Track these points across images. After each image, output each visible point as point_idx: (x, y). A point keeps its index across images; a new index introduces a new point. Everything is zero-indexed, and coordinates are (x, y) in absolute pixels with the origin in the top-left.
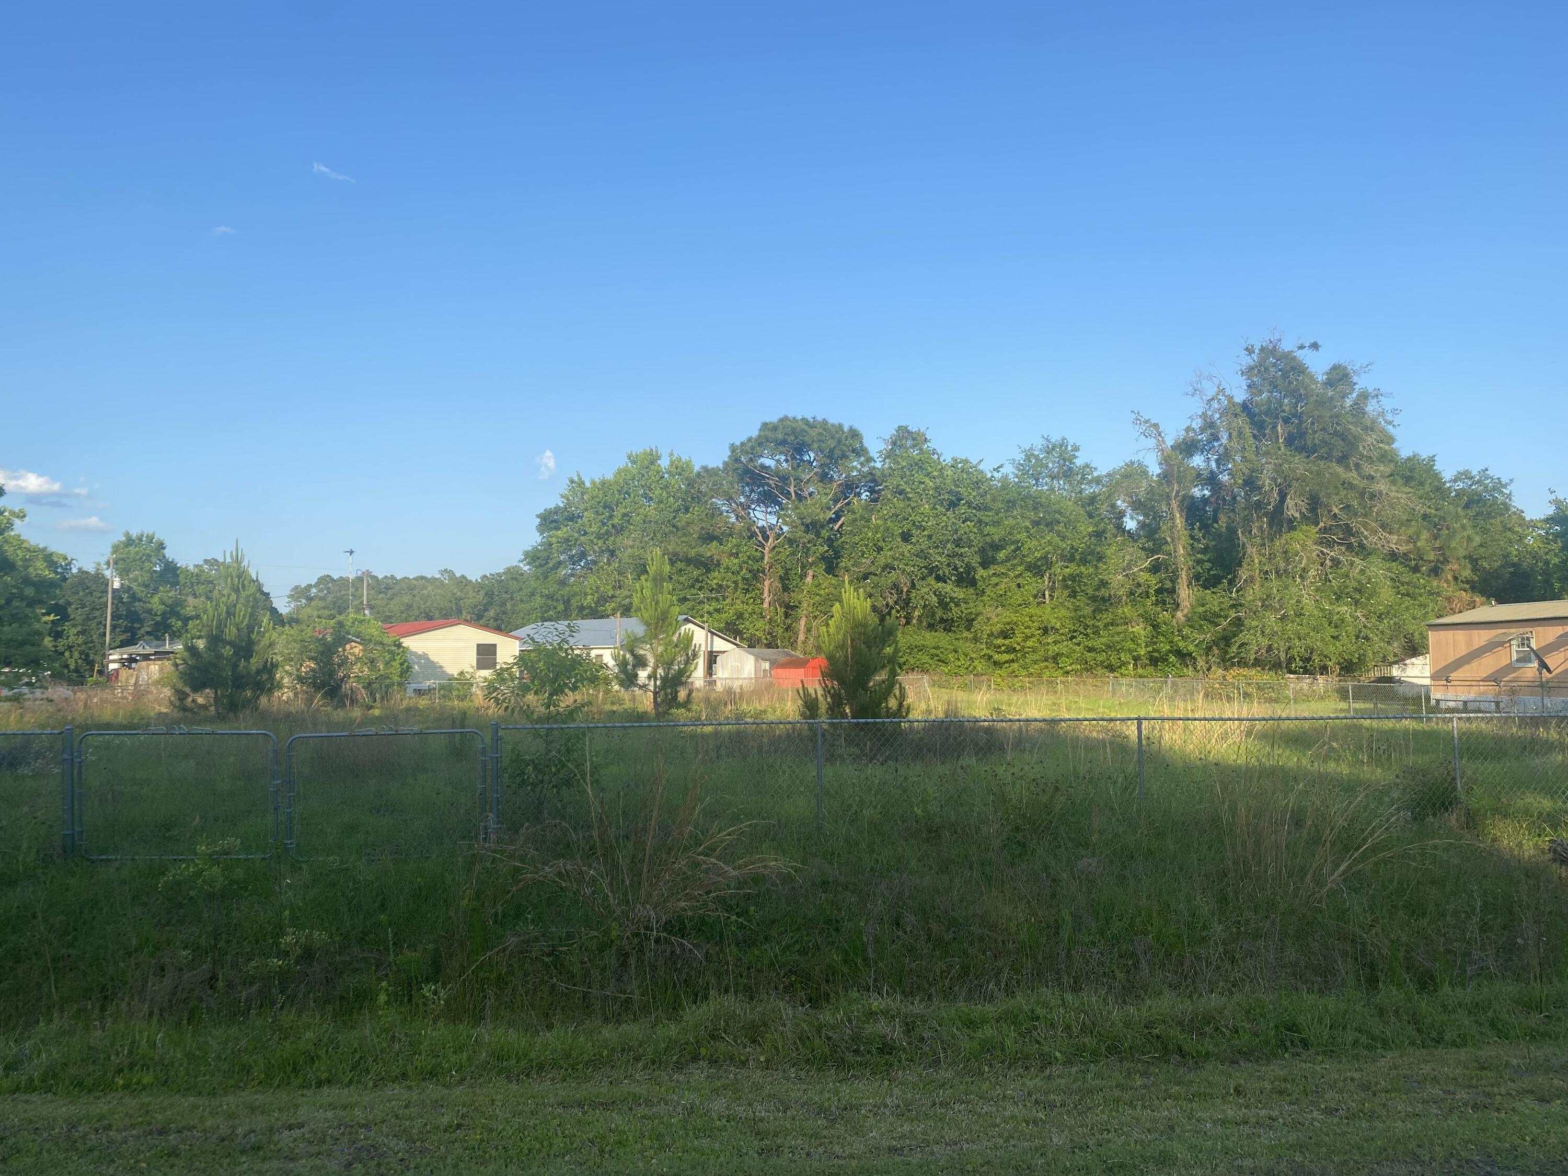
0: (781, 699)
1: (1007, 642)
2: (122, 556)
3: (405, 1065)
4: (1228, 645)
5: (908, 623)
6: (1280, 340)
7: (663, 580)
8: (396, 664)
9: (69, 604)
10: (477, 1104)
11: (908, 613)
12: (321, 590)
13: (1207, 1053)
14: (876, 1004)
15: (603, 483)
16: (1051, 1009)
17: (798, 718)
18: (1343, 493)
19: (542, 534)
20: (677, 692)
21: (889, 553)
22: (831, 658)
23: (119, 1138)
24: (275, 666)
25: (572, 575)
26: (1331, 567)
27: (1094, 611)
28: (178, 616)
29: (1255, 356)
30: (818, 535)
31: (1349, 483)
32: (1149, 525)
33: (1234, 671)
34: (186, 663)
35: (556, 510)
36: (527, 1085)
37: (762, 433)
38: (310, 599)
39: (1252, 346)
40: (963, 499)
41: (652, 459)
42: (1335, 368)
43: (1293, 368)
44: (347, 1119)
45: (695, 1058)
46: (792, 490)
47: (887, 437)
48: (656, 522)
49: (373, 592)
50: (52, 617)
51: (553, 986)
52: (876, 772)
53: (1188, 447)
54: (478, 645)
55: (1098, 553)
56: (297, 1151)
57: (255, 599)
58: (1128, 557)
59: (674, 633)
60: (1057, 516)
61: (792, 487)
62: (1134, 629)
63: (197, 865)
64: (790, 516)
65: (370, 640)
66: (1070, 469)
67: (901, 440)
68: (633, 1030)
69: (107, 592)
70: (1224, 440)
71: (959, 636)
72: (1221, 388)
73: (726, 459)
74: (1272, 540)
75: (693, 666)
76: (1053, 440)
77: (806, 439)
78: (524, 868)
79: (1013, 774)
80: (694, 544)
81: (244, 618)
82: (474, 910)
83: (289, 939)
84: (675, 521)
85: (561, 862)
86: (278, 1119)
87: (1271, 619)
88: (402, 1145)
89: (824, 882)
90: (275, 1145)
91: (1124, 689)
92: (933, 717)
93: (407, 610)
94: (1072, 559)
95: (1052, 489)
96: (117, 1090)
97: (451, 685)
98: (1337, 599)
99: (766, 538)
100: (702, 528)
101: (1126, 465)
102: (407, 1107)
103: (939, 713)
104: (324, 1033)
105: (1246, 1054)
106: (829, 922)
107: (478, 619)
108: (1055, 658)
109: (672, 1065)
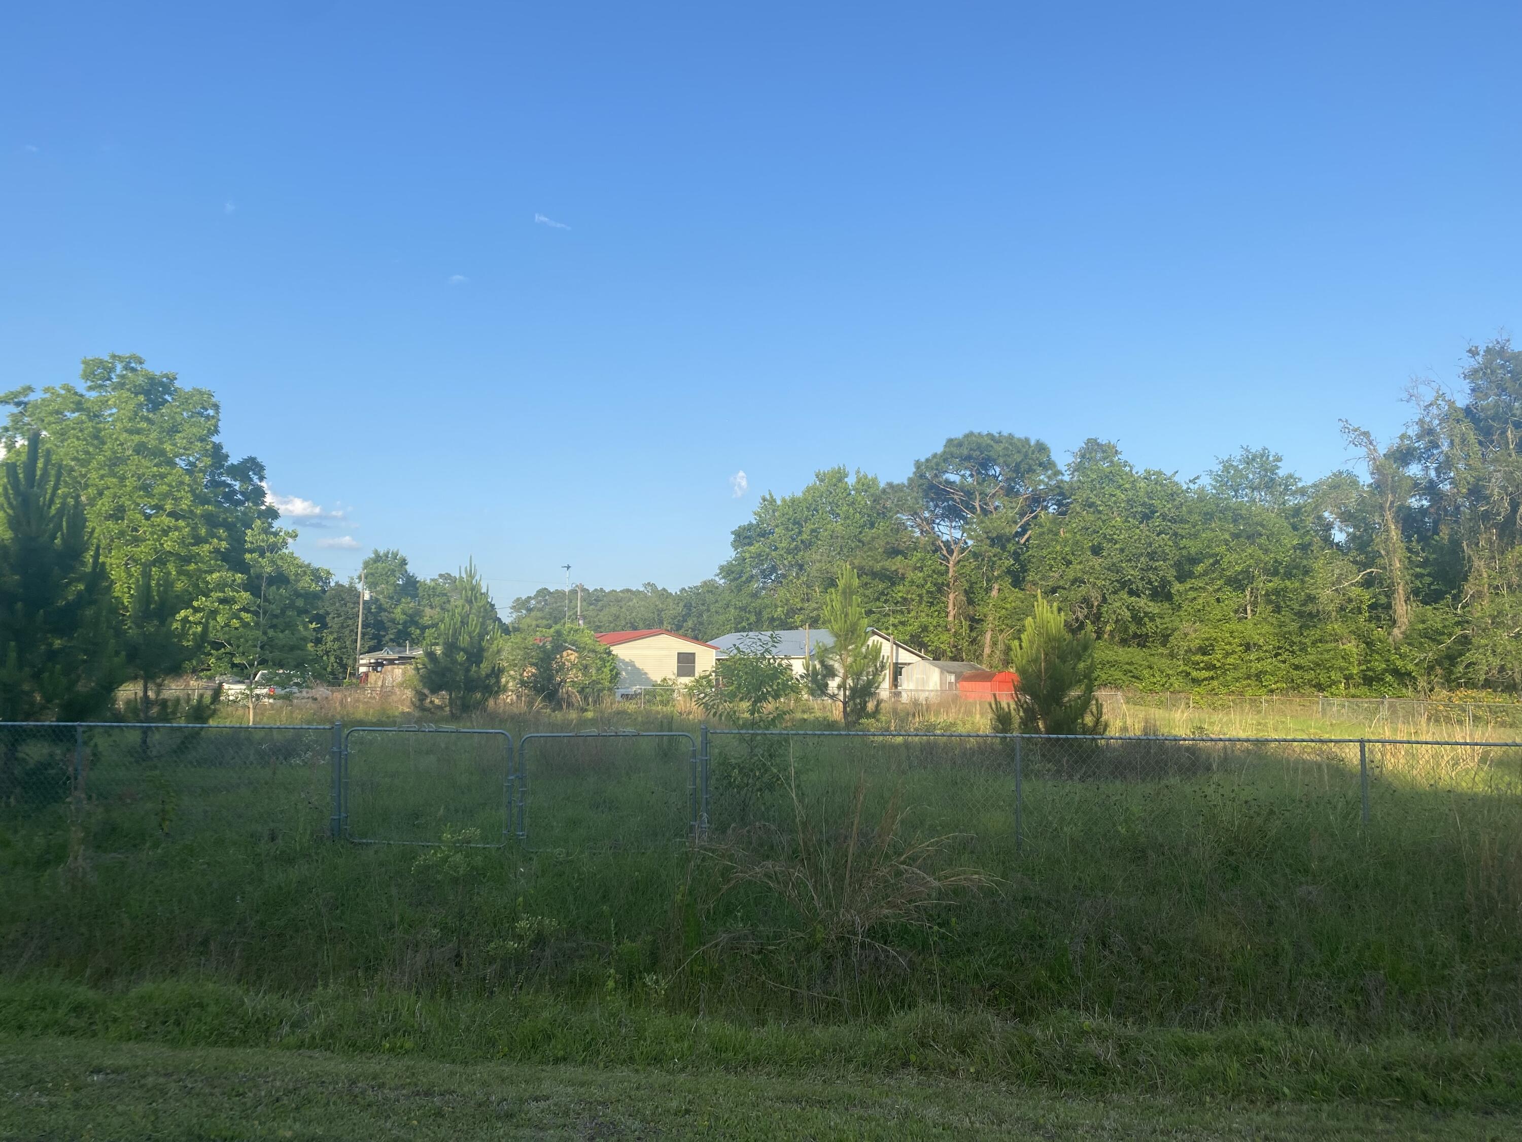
0: (969, 713)
1: (1206, 658)
2: (373, 571)
3: (631, 1050)
4: (1453, 664)
5: (1098, 638)
6: (1508, 340)
7: (852, 593)
8: (606, 670)
9: (328, 613)
10: (701, 1092)
11: (1099, 628)
12: (539, 602)
13: (1456, 1102)
14: (1087, 1023)
15: (793, 501)
16: (1276, 1042)
17: (988, 731)
19: (736, 549)
20: (866, 702)
21: (1079, 567)
22: (1022, 672)
23: (392, 1095)
24: (501, 671)
25: (764, 588)
27: (1301, 627)
28: (416, 624)
29: (1480, 359)
30: (1003, 548)
32: (1360, 537)
33: (1462, 693)
34: (426, 668)
35: (750, 527)
36: (744, 1077)
37: (947, 450)
38: (529, 610)
39: (1477, 348)
40: (1157, 512)
41: (840, 476)
44: (586, 1096)
45: (905, 1064)
46: (977, 504)
47: (1076, 450)
48: (843, 537)
49: (585, 604)
50: (314, 625)
51: (763, 983)
52: (1075, 789)
53: (1404, 456)
54: (679, 654)
55: (1305, 567)
56: (545, 1121)
57: (485, 610)
58: (1337, 571)
59: (862, 645)
60: (1259, 528)
61: (977, 501)
62: (1345, 647)
63: (443, 852)
64: (975, 530)
65: (584, 648)
66: (1272, 480)
67: (1090, 453)
68: (845, 1032)
69: (359, 603)
70: (1445, 448)
71: (1154, 652)
72: (1441, 393)
73: (911, 475)
74: (1503, 553)
75: (881, 677)
76: (1253, 451)
77: (992, 454)
78: (734, 868)
79: (1223, 795)
80: (879, 558)
81: (476, 627)
82: (688, 905)
83: (523, 924)
84: (861, 536)
85: (769, 864)
86: (525, 1090)
87: (1504, 637)
88: (637, 1124)
89: (1025, 899)
90: (526, 1114)
91: (1335, 709)
92: (1131, 734)
93: (615, 620)
94: (1276, 573)
95: (1253, 501)
96: (384, 1052)
97: (655, 690)
99: (951, 552)
100: (888, 543)
101: (1334, 475)
102: (637, 1088)
103: (1136, 729)
104: (559, 1013)
105: (1501, 1106)
106: (1032, 938)
107: (678, 629)
108: (1258, 676)
109: (882, 1070)
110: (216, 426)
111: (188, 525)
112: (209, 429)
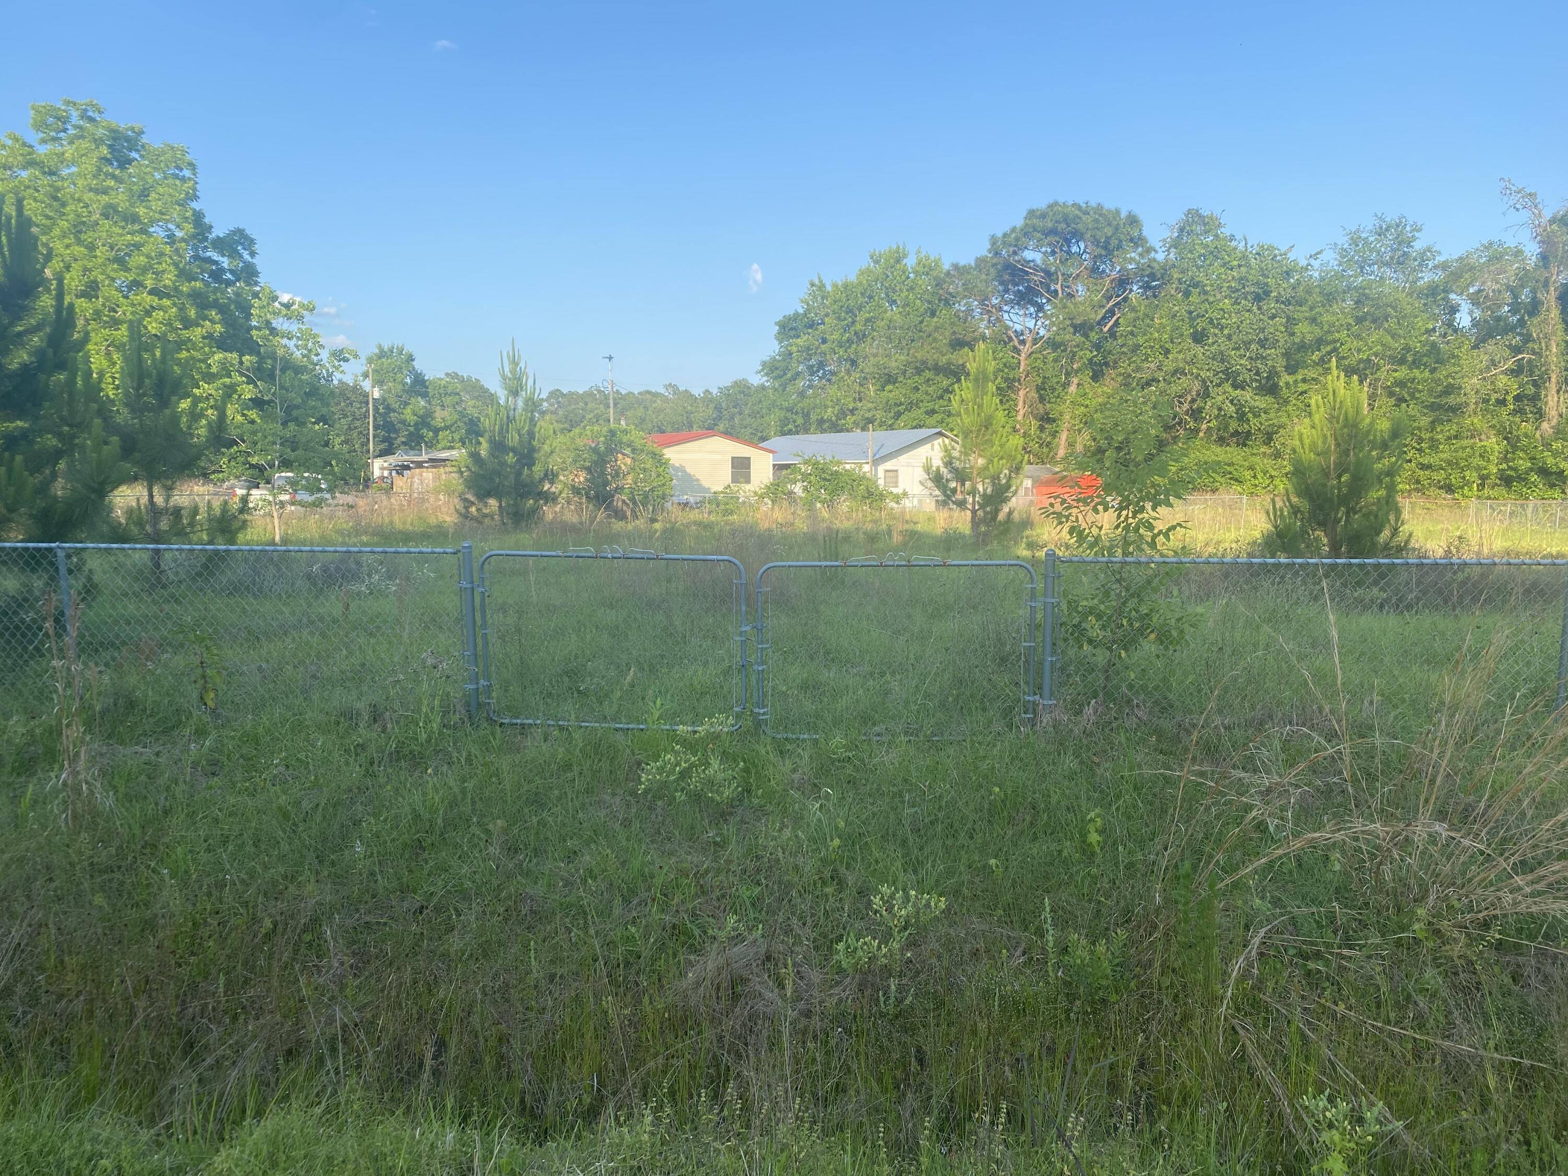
2: (378, 367)
9: (333, 414)
15: (846, 286)
19: (780, 343)
21: (1179, 356)
25: (810, 387)
27: (1433, 422)
28: (428, 426)
30: (1086, 337)
34: (471, 470)
35: (796, 317)
37: (1028, 222)
40: (1271, 292)
41: (898, 256)
46: (1058, 287)
47: (1173, 223)
48: (901, 328)
54: (733, 458)
58: (1485, 358)
61: (1059, 284)
62: (1484, 443)
64: (1056, 317)
66: (1406, 253)
67: (1190, 226)
69: (367, 403)
73: (983, 254)
76: (1388, 219)
77: (1077, 227)
80: (944, 350)
81: (524, 423)
84: (921, 326)
95: (1382, 279)
97: (717, 498)
99: (1023, 342)
100: (954, 333)
110: (195, 190)
111: (174, 304)
112: (187, 193)
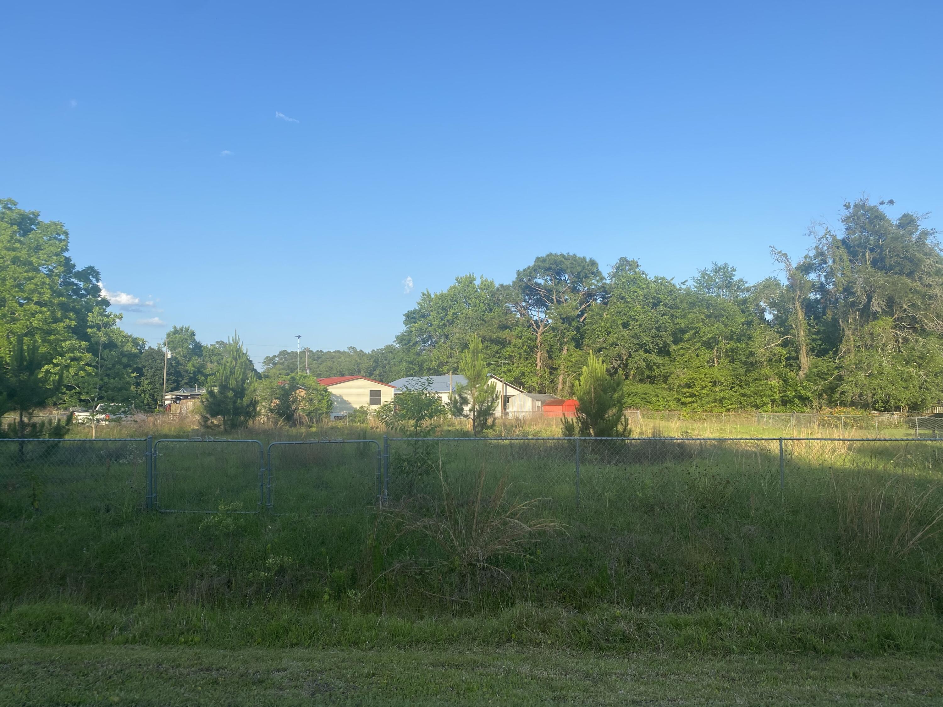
0: (549, 425)
1: (690, 390)
2: (173, 340)
3: (340, 637)
4: (833, 392)
5: (626, 378)
6: (868, 199)
7: (478, 352)
8: (324, 401)
9: (144, 367)
10: (383, 662)
11: (626, 372)
12: (281, 359)
13: (833, 651)
14: (618, 611)
15: (442, 295)
16: (729, 619)
17: (561, 436)
18: (910, 296)
19: (406, 326)
20: (487, 419)
21: (615, 336)
22: (581, 399)
23: (185, 672)
24: (257, 402)
25: (424, 350)
26: (902, 343)
27: (746, 371)
28: (201, 373)
29: (851, 210)
30: (570, 324)
31: (915, 289)
32: (781, 317)
33: (838, 409)
34: (208, 401)
35: (415, 312)
36: (410, 652)
37: (536, 264)
38: (275, 364)
39: (849, 203)
40: (661, 302)
41: (470, 280)
42: (905, 216)
43: (876, 217)
44: (310, 667)
45: (509, 640)
46: (554, 298)
47: (614, 264)
48: (473, 318)
49: (310, 360)
50: (135, 374)
51: (422, 593)
52: (611, 470)
53: (806, 268)
54: (371, 391)
55: (749, 335)
56: (284, 684)
57: (246, 364)
58: (767, 338)
59: (484, 384)
60: (722, 312)
61: (554, 296)
62: (772, 383)
63: (219, 517)
64: (553, 314)
65: (310, 388)
66: (730, 282)
67: (622, 266)
68: (472, 622)
69: (164, 360)
70: (830, 263)
71: (659, 387)
72: (828, 230)
73: (514, 280)
74: (862, 326)
75: (496, 404)
76: (719, 265)
77: (563, 266)
78: (405, 523)
79: (699, 473)
80: (495, 331)
81: (240, 375)
82: (375, 547)
83: (271, 561)
84: (484, 317)
85: (426, 520)
86: (271, 665)
87: (862, 376)
88: (342, 684)
89: (582, 537)
90: (271, 680)
91: (765, 420)
92: (645, 436)
93: (330, 370)
94: (731, 339)
95: (718, 295)
96: (181, 644)
97: (355, 413)
98: (907, 364)
99: (539, 327)
100: (500, 321)
101: (766, 279)
102: (343, 661)
103: (648, 433)
104: (293, 616)
105: (859, 653)
106: (586, 560)
107: (370, 375)
108: (721, 400)
109: (495, 644)
110: (66, 246)
111: (49, 310)
112: (62, 248)
